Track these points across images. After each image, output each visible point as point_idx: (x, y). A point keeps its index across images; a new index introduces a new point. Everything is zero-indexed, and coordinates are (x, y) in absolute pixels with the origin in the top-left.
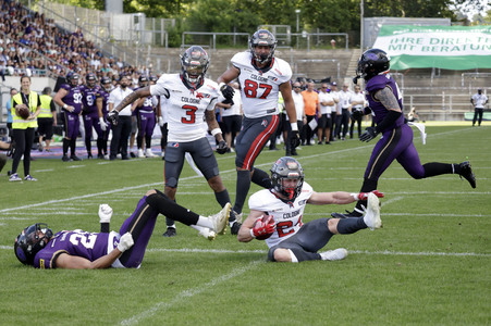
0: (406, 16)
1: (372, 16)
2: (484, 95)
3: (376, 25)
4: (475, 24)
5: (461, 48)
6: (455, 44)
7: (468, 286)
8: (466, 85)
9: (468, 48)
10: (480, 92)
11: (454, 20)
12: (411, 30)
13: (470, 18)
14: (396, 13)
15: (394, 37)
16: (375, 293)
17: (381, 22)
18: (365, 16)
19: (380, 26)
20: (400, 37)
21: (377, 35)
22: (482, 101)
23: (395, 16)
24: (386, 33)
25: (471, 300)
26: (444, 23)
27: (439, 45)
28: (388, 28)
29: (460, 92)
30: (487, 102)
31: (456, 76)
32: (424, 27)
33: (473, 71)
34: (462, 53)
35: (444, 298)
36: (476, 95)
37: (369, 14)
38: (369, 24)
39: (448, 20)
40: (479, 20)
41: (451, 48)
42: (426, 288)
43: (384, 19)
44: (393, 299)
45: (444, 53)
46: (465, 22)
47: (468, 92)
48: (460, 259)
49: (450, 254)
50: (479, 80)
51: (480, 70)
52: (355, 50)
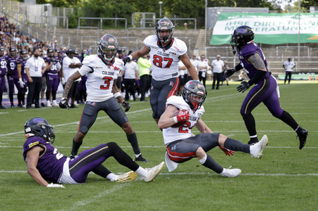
0: (238, 6)
1: (213, 6)
2: (292, 62)
3: (216, 12)
4: (286, 12)
5: (276, 29)
6: (272, 26)
7: (280, 197)
8: (280, 55)
9: (281, 28)
10: (289, 60)
11: (271, 9)
12: (241, 16)
13: (283, 7)
14: (230, 4)
15: (229, 21)
16: (215, 203)
17: (220, 11)
18: (208, 6)
19: (219, 13)
20: (233, 21)
21: (217, 20)
22: (291, 67)
23: (230, 6)
24: (223, 18)
25: (282, 207)
26: (264, 11)
27: (261, 26)
28: (224, 14)
29: (275, 60)
30: (294, 67)
31: (272, 49)
32: (250, 14)
33: (285, 45)
34: (277, 32)
35: (262, 205)
36: (287, 62)
37: (211, 5)
38: (210, 12)
39: (267, 9)
40: (289, 9)
41: (269, 28)
42: (250, 198)
43: (222, 8)
44: (227, 206)
45: (264, 33)
46: (279, 10)
47: (281, 60)
48: (275, 178)
49: (267, 175)
50: (289, 51)
51: (290, 45)
52: (201, 31)
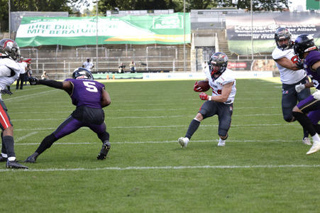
0: (39, 11)
1: (16, 11)
2: (91, 63)
3: (19, 16)
4: (84, 16)
5: (76, 31)
6: (72, 29)
7: (79, 191)
8: (79, 56)
9: (80, 31)
10: (88, 61)
11: (71, 13)
12: (42, 20)
13: (82, 12)
14: (32, 9)
15: (31, 25)
16: (18, 198)
17: (22, 15)
18: (11, 11)
19: (22, 17)
20: (35, 25)
21: (20, 23)
22: (90, 67)
23: (32, 10)
24: (26, 22)
25: (81, 200)
26: (64, 15)
27: (61, 30)
28: (26, 18)
29: (75, 60)
30: (93, 67)
31: (72, 50)
32: (51, 17)
33: (84, 46)
34: (76, 35)
35: (64, 199)
36: (86, 63)
37: (14, 9)
38: (14, 16)
39: (67, 13)
40: (87, 13)
41: (69, 31)
42: (52, 193)
43: (24, 13)
44: (30, 201)
45: (64, 35)
46: (78, 14)
47: (80, 60)
48: (75, 173)
49: (68, 170)
50: (88, 53)
51: (88, 46)
52: (5, 34)
